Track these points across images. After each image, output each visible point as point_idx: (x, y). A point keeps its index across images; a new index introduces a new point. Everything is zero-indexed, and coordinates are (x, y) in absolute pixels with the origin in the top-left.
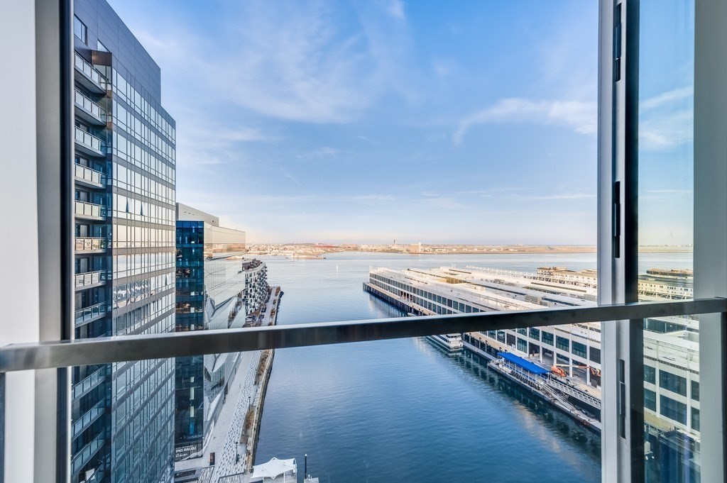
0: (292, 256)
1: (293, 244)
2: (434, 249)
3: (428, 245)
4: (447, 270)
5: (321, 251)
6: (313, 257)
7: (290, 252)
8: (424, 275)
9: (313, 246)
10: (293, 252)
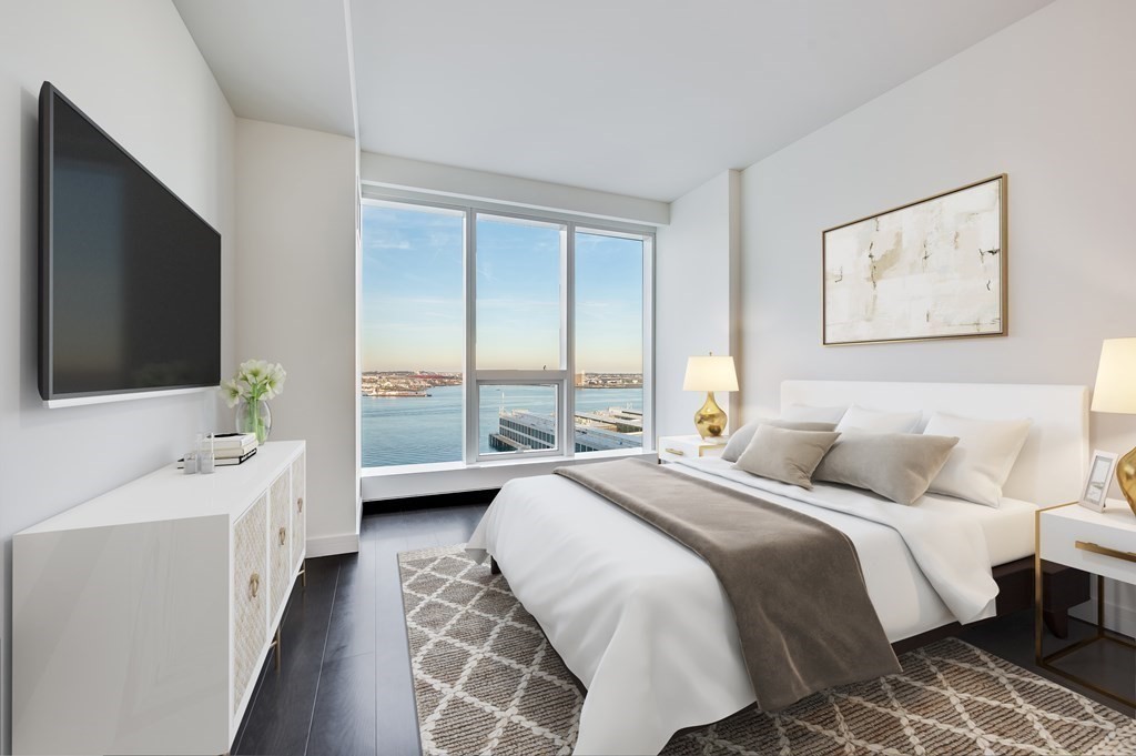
0: (375, 393)
1: (375, 373)
2: (605, 381)
3: (596, 375)
4: (620, 413)
5: (423, 383)
6: (410, 393)
7: (369, 385)
8: (584, 420)
9: (412, 376)
10: (375, 386)
